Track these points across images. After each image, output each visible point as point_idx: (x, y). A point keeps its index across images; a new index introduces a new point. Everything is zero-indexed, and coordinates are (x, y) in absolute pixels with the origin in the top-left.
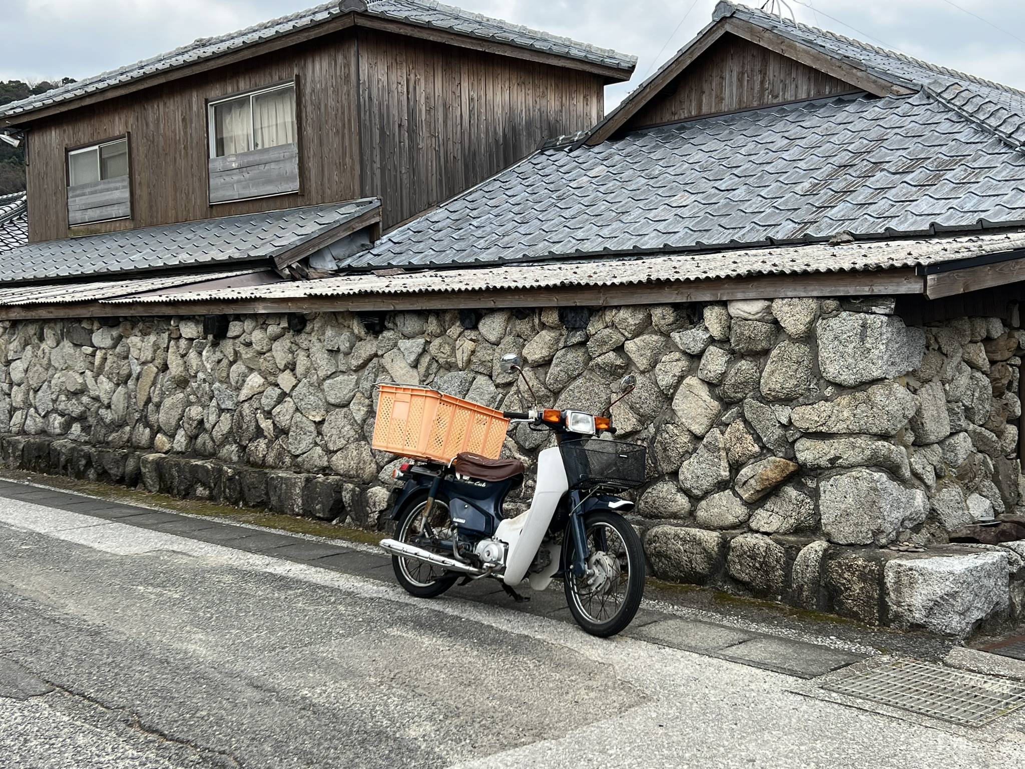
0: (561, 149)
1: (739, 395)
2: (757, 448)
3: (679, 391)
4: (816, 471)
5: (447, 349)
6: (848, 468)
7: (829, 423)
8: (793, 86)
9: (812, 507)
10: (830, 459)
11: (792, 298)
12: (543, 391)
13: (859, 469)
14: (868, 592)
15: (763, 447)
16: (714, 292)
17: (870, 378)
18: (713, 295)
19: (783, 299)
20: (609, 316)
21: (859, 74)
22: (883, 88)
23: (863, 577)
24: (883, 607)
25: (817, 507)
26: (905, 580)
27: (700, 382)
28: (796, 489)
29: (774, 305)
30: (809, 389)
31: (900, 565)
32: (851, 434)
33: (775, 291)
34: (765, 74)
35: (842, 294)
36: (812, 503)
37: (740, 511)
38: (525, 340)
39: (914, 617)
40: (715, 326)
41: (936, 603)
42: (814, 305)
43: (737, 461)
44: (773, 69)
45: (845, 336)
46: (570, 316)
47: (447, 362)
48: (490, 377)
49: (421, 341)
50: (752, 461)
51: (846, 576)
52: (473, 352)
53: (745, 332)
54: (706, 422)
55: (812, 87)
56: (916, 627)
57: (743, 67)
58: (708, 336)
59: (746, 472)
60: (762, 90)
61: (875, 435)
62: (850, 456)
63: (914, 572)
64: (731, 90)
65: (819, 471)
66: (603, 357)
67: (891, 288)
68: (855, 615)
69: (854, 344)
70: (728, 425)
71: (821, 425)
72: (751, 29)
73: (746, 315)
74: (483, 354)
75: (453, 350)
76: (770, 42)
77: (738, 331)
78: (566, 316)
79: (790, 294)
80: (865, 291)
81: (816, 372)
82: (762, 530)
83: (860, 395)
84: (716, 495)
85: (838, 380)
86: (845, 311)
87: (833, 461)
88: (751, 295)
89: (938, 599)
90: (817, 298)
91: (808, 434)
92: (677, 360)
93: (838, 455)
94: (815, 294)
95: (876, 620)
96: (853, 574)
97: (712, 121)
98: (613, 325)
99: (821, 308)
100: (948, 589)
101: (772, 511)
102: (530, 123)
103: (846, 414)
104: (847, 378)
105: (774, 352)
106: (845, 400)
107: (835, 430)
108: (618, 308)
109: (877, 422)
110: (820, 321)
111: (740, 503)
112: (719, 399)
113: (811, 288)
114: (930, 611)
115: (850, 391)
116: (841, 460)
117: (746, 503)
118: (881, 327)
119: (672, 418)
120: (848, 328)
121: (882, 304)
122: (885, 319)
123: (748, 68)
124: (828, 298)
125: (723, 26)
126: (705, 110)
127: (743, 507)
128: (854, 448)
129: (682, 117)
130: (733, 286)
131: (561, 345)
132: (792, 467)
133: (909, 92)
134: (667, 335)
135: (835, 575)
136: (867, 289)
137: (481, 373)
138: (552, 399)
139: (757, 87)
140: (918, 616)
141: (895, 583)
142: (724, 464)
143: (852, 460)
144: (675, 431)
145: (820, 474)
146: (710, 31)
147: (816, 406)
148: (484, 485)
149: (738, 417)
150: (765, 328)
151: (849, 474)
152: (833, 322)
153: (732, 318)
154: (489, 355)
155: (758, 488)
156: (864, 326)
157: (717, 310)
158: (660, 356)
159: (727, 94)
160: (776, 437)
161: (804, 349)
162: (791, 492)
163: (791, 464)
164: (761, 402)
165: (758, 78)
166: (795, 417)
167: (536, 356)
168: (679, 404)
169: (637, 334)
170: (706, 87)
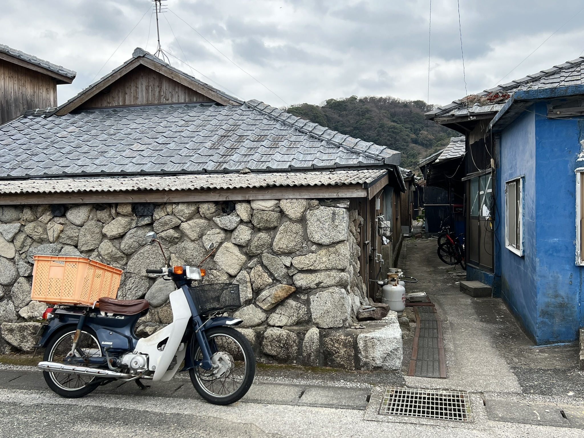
0: (39, 116)
1: (259, 252)
2: (271, 280)
3: (219, 251)
4: (308, 290)
5: (40, 230)
6: (327, 287)
7: (315, 264)
8: (177, 96)
9: (306, 310)
10: (316, 284)
11: (292, 199)
12: (119, 254)
13: (333, 287)
14: (348, 353)
15: (274, 279)
16: (244, 195)
17: (338, 240)
18: (243, 197)
19: (286, 199)
20: (169, 209)
21: (213, 93)
22: (225, 101)
23: (345, 345)
24: (357, 359)
25: (309, 310)
26: (370, 344)
27: (233, 245)
28: (294, 301)
29: (281, 202)
30: (303, 247)
31: (366, 337)
32: (327, 270)
33: (282, 195)
34: (161, 88)
35: (321, 197)
36: (305, 308)
37: (262, 316)
38: (103, 223)
39: (376, 363)
40: (244, 214)
41: (388, 355)
42: (305, 203)
43: (259, 288)
44: (165, 86)
45: (323, 219)
46: (140, 208)
47: (40, 238)
48: (76, 246)
49: (18, 225)
50: (268, 287)
51: (336, 346)
52: (62, 231)
53: (264, 217)
54: (238, 267)
55: (187, 97)
56: (377, 368)
57: (148, 83)
58: (239, 219)
59: (264, 294)
60: (160, 96)
61: (340, 270)
62: (328, 281)
63: (374, 340)
64: (142, 94)
65: (309, 290)
66: (165, 232)
67: (348, 194)
68: (342, 366)
69: (328, 223)
70: (251, 268)
71: (311, 266)
72: (155, 65)
73: (264, 208)
74: (71, 232)
75: (45, 230)
76: (165, 72)
77: (260, 216)
78: (137, 208)
79: (291, 197)
80: (334, 196)
81: (306, 238)
82: (277, 325)
83: (332, 249)
84: (245, 308)
85: (320, 242)
86: (322, 206)
87: (318, 284)
88: (268, 197)
89: (389, 353)
90: (306, 199)
91: (302, 271)
92: (218, 233)
93: (321, 281)
94: (306, 197)
95: (353, 367)
96: (340, 344)
97: (132, 109)
98: (173, 214)
99: (309, 204)
100: (393, 347)
101: (281, 314)
102: (16, 100)
103: (324, 259)
104: (326, 240)
105: (281, 228)
106: (323, 252)
107: (318, 268)
108: (178, 204)
109: (341, 263)
110: (309, 211)
111: (261, 311)
112: (246, 254)
113: (304, 194)
114: (385, 359)
115: (326, 247)
116: (323, 284)
117: (265, 311)
118: (343, 214)
119: (214, 266)
120: (325, 214)
121: (343, 203)
122: (344, 210)
123: (151, 84)
124: (313, 199)
125: (138, 61)
126: (127, 103)
127: (263, 313)
128: (329, 277)
129: (114, 105)
130: (256, 192)
131: (134, 225)
132: (293, 289)
133: (238, 104)
134: (209, 219)
135: (330, 346)
136: (335, 194)
137: (68, 244)
138: (125, 259)
139: (157, 94)
140: (379, 362)
141: (364, 346)
142: (250, 290)
143: (329, 283)
144: (218, 273)
145: (310, 292)
146: (131, 62)
147: (307, 256)
148: (123, 318)
149: (258, 264)
150: (276, 215)
151: (327, 291)
152: (317, 212)
153: (253, 210)
154: (76, 233)
155: (273, 302)
156: (334, 214)
157: (244, 205)
158: (206, 231)
159: (140, 96)
160: (283, 273)
161: (299, 226)
162: (292, 303)
163: (293, 287)
164: (273, 255)
165: (157, 90)
166: (294, 262)
167: (114, 233)
168: (219, 257)
169: (189, 219)
170: (127, 91)
